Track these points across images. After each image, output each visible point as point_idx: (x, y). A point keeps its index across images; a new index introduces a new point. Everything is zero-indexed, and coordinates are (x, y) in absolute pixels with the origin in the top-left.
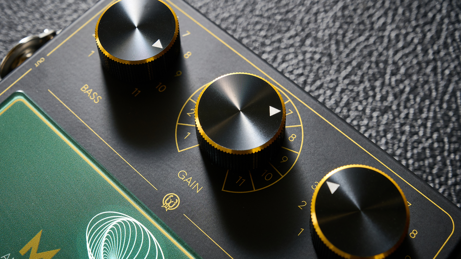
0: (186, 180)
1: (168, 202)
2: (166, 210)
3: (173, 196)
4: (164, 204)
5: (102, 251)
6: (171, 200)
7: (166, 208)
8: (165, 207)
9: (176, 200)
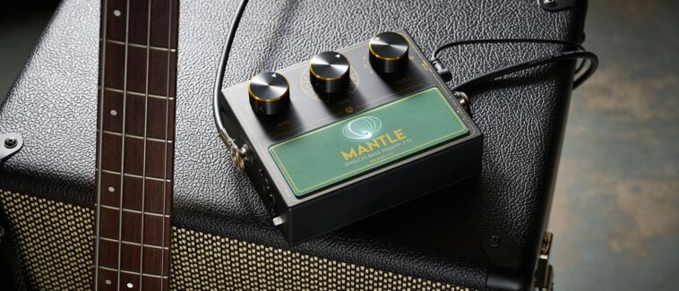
0: (343, 103)
5: (356, 133)
9: (349, 107)
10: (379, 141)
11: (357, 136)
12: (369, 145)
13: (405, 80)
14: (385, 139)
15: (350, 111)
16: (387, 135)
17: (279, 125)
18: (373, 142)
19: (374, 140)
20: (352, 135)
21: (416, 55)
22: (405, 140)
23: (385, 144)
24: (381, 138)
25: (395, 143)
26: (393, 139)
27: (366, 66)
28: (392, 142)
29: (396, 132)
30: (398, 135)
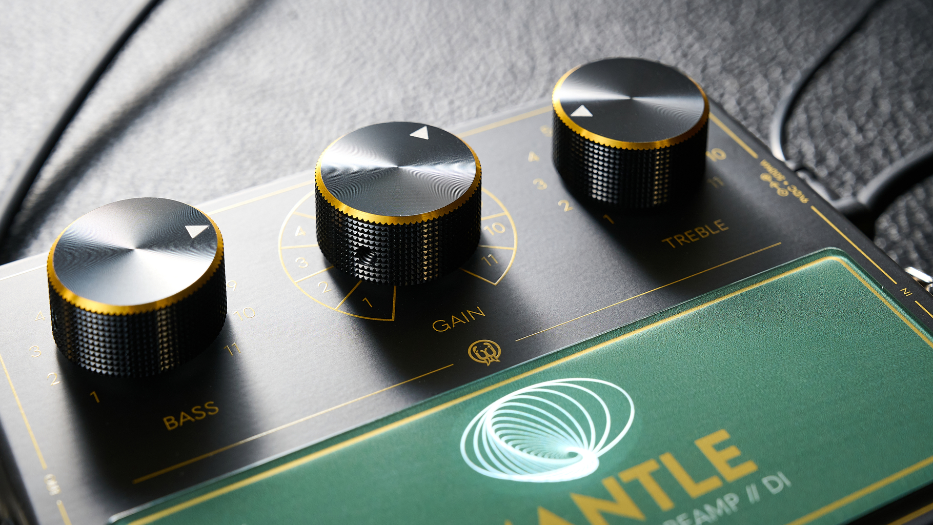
0: (454, 323)
1: (483, 355)
2: (498, 361)
3: (476, 347)
4: (485, 362)
5: (524, 455)
6: (482, 351)
7: (493, 360)
8: (490, 361)
9: (485, 344)
10: (634, 490)
11: (525, 468)
12: (588, 506)
13: (704, 232)
14: (663, 477)
15: (488, 359)
16: (668, 460)
17: (169, 423)
18: (606, 496)
19: (610, 484)
20: (502, 462)
21: (729, 144)
22: (754, 478)
23: (665, 503)
24: (642, 472)
25: (710, 498)
26: (697, 478)
27: (543, 185)
28: (695, 490)
29: (705, 444)
30: (719, 460)
